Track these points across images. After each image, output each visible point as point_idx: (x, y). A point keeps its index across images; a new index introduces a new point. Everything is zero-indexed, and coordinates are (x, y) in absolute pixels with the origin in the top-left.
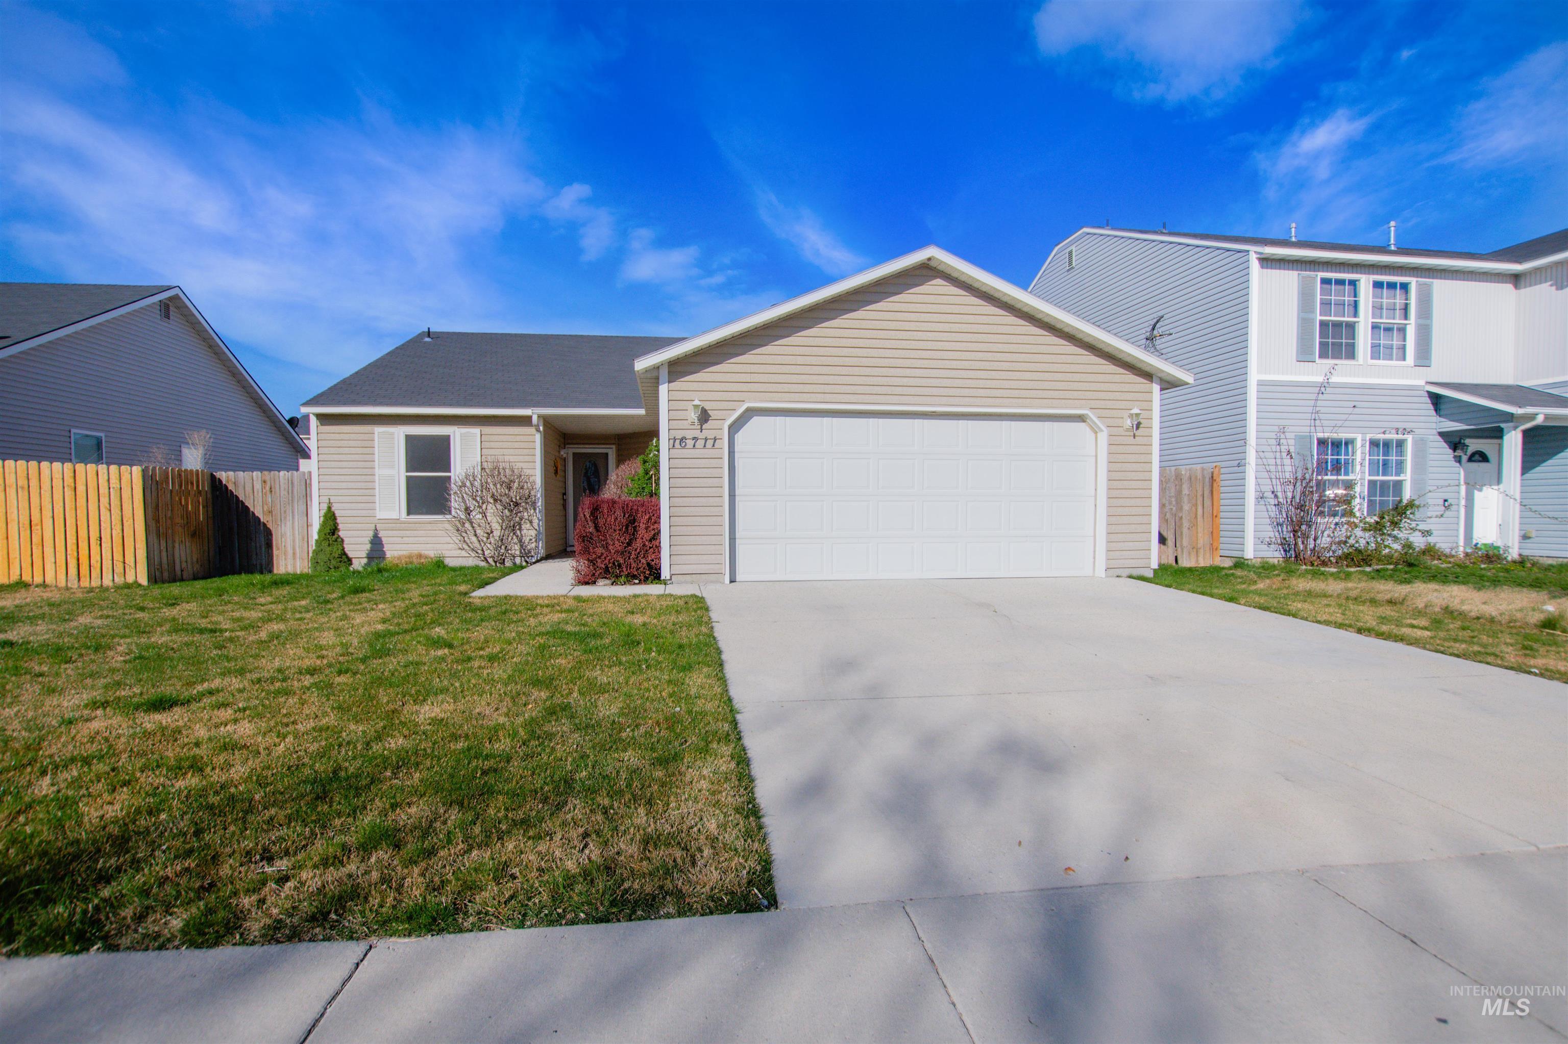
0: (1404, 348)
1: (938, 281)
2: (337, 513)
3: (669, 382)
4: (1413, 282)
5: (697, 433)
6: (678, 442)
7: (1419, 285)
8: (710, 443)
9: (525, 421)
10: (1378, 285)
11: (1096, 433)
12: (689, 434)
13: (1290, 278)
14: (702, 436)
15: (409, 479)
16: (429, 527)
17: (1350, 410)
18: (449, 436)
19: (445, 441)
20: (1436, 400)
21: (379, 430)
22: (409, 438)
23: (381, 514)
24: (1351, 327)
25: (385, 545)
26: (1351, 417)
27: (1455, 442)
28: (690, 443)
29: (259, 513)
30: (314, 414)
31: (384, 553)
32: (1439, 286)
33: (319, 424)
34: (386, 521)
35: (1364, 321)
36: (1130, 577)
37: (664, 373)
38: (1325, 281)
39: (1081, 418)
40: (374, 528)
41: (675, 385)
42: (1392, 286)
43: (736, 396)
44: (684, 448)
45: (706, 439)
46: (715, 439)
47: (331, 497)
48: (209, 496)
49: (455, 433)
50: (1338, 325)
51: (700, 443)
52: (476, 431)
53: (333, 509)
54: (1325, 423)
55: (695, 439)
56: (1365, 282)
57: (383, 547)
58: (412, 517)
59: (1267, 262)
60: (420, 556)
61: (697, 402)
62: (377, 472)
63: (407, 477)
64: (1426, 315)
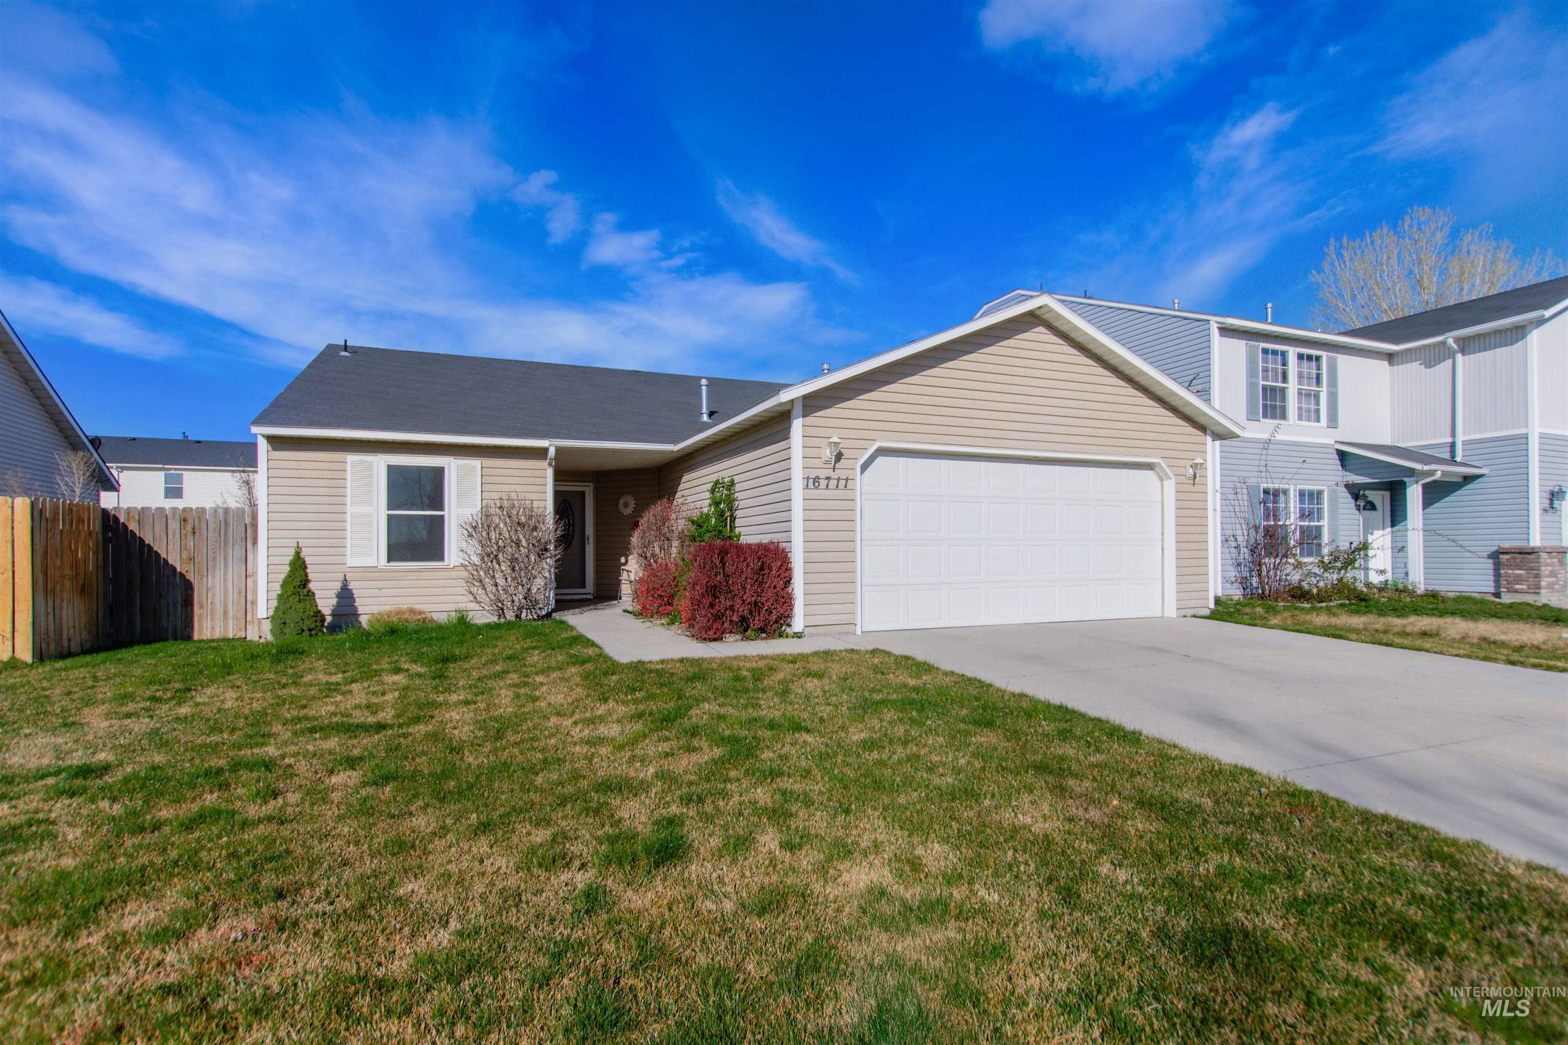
0: (1317, 411)
1: (1041, 329)
2: (308, 560)
3: (804, 416)
4: (1324, 354)
5: (830, 473)
6: (811, 481)
7: (1329, 358)
8: (842, 483)
9: (541, 453)
10: (1300, 357)
11: (1162, 480)
12: (823, 473)
13: (1239, 346)
14: (834, 475)
15: (390, 517)
16: (414, 576)
17: (1299, 465)
18: (442, 469)
19: (439, 473)
20: (1343, 456)
21: (352, 459)
22: (390, 468)
23: (352, 561)
24: (1283, 391)
25: (357, 600)
26: (1302, 471)
27: (1356, 492)
28: (823, 483)
29: (174, 559)
30: (263, 436)
31: (356, 609)
32: (1343, 360)
33: (270, 448)
34: (362, 570)
35: (1292, 386)
36: (1194, 616)
37: (798, 409)
38: (1265, 351)
39: (1150, 467)
40: (342, 578)
41: (810, 420)
42: (1310, 358)
43: (867, 434)
44: (817, 488)
45: (838, 479)
46: (847, 479)
47: (301, 540)
48: (100, 537)
49: (451, 465)
50: (1273, 389)
51: (833, 483)
52: (476, 463)
53: (302, 555)
54: (1273, 475)
55: (828, 478)
56: (1292, 352)
57: (354, 601)
58: (392, 564)
59: (1226, 331)
60: (412, 611)
61: (835, 439)
62: (350, 509)
63: (388, 515)
64: (1333, 383)
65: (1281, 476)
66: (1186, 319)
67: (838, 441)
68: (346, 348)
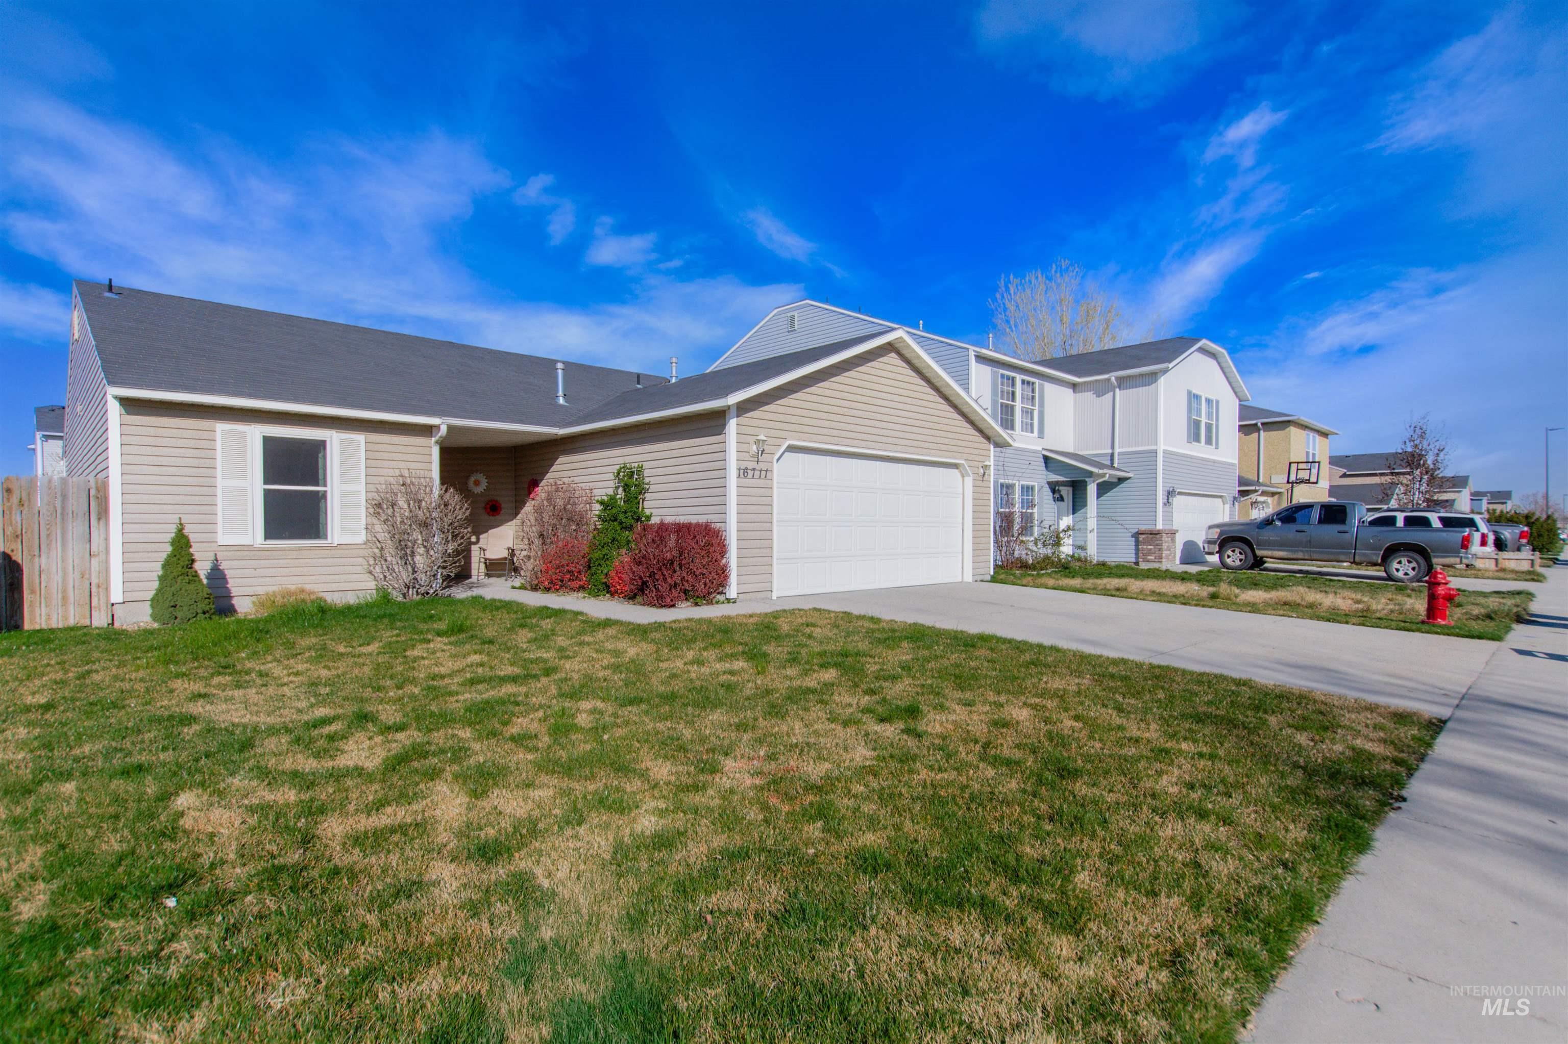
0: (1032, 425)
1: (893, 355)
2: (192, 537)
3: (738, 416)
4: (1037, 381)
5: (755, 465)
6: (742, 472)
7: (1040, 385)
8: (763, 473)
9: (427, 431)
10: (1023, 382)
11: (963, 477)
12: (751, 465)
13: (987, 370)
14: (758, 467)
15: (267, 493)
16: (294, 554)
17: (1026, 467)
18: (324, 442)
19: (320, 445)
20: (1046, 459)
21: (222, 427)
22: (267, 440)
23: (223, 539)
24: (1012, 407)
25: (229, 580)
26: (1028, 471)
27: (1054, 487)
28: (750, 473)
30: (116, 397)
31: (229, 591)
32: (1049, 387)
33: (123, 412)
34: (235, 548)
35: (1018, 405)
36: (982, 581)
37: (734, 411)
38: (1002, 376)
39: (955, 466)
40: (213, 558)
41: (742, 420)
42: (1028, 383)
43: (783, 434)
44: (746, 477)
45: (761, 471)
46: (766, 471)
47: (183, 517)
49: (333, 438)
50: (1007, 406)
51: (757, 473)
52: (360, 438)
53: (186, 531)
54: (1008, 473)
55: (754, 469)
56: (1019, 378)
57: (227, 583)
58: (269, 542)
59: (981, 359)
61: (762, 437)
62: (220, 482)
63: (265, 490)
64: (1042, 405)
65: (1013, 474)
66: (951, 345)
67: (765, 438)
68: (110, 288)
